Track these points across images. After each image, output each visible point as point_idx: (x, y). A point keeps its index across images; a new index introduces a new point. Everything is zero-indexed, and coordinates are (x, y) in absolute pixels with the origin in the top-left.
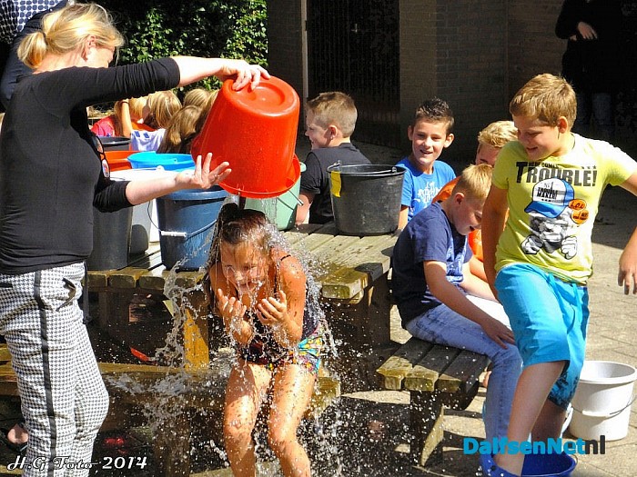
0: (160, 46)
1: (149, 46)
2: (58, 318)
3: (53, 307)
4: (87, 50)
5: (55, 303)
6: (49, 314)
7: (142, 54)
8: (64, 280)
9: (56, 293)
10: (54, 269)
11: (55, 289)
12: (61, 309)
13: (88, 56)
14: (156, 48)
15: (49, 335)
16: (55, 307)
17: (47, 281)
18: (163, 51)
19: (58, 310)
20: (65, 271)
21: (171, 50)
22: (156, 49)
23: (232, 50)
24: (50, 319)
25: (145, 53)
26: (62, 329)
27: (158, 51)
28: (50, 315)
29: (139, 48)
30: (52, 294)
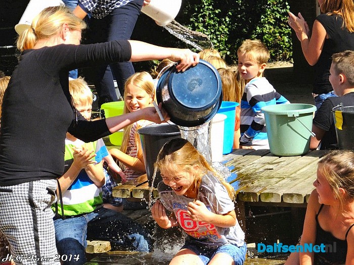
0: (212, 22)
1: (204, 22)
2: (44, 216)
3: (41, 208)
4: (64, 34)
5: (42, 205)
6: (38, 212)
7: (199, 28)
8: (47, 189)
9: (43, 198)
10: (41, 181)
11: (43, 195)
12: (46, 210)
13: (65, 38)
14: (209, 23)
15: (39, 228)
16: (42, 208)
17: (37, 189)
18: (214, 26)
19: (44, 210)
20: (48, 183)
21: (220, 25)
22: (209, 25)
23: (265, 24)
24: (39, 216)
25: (201, 28)
26: (47, 224)
27: (210, 26)
28: (39, 214)
29: (196, 24)
30: (40, 199)
